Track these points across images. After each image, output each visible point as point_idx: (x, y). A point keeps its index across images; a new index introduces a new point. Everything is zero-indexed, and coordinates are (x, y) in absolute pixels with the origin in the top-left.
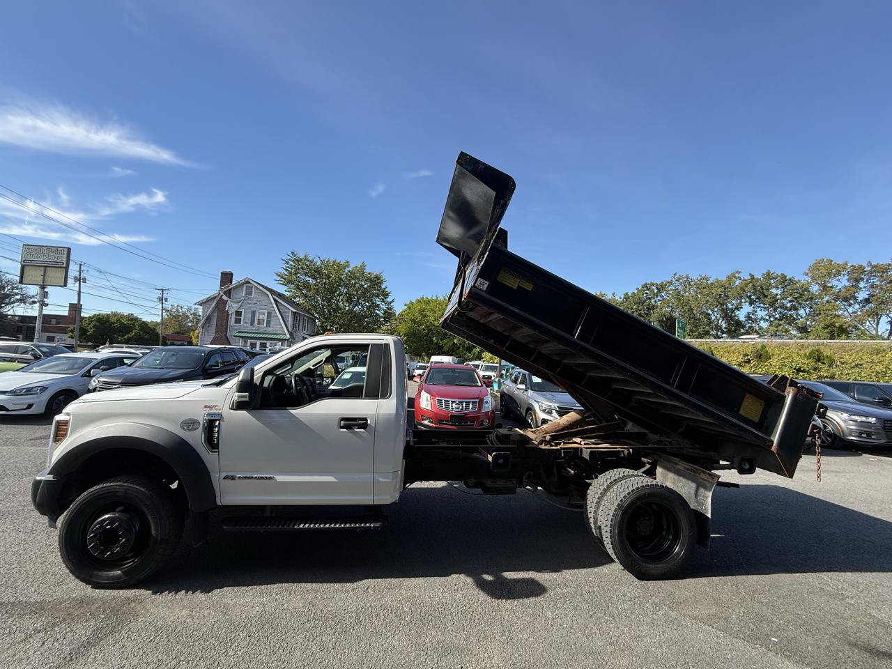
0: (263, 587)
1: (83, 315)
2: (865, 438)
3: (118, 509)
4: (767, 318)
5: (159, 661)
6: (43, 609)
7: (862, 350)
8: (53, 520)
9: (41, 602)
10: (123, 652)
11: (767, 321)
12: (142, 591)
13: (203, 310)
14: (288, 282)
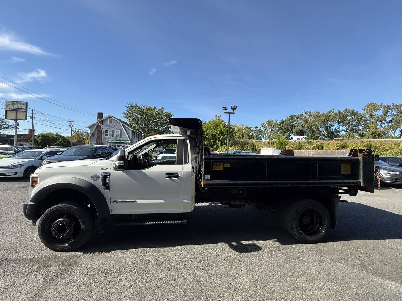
0: (134, 250)
1: (35, 134)
2: (394, 181)
3: (64, 217)
4: (346, 130)
5: (91, 283)
6: (34, 261)
7: (389, 143)
8: (34, 222)
9: (32, 259)
10: (74, 280)
11: (345, 131)
12: (78, 253)
13: (90, 130)
14: (128, 117)
